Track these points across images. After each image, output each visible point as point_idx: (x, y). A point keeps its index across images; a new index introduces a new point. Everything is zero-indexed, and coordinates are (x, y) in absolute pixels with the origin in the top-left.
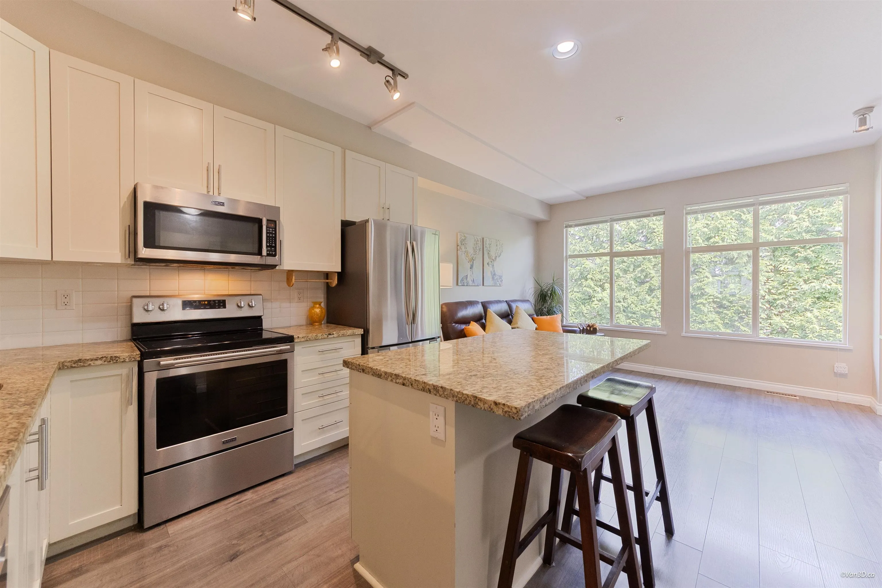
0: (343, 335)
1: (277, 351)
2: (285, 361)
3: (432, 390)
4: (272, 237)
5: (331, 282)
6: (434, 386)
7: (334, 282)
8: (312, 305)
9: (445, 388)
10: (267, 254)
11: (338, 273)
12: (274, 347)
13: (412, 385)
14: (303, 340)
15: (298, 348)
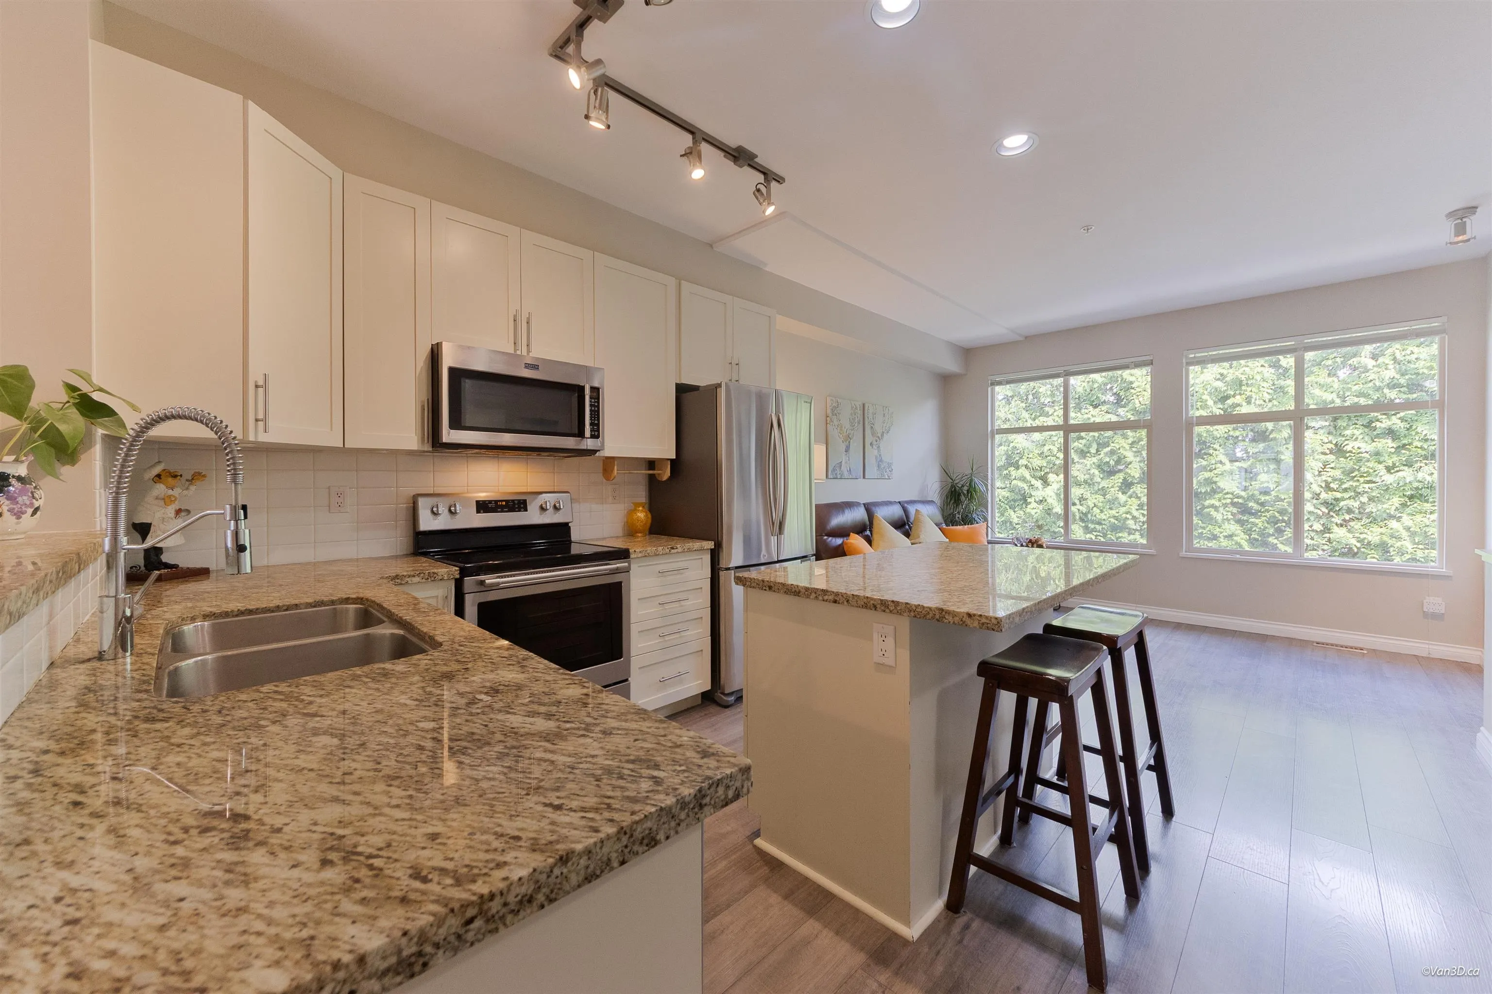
0: (690, 550)
1: (610, 570)
2: (619, 585)
3: (878, 606)
4: (595, 410)
5: (659, 474)
6: (882, 600)
7: (666, 474)
8: (632, 507)
9: (898, 602)
10: (591, 435)
11: (672, 460)
12: (606, 564)
13: (847, 601)
14: (640, 555)
15: (634, 567)
